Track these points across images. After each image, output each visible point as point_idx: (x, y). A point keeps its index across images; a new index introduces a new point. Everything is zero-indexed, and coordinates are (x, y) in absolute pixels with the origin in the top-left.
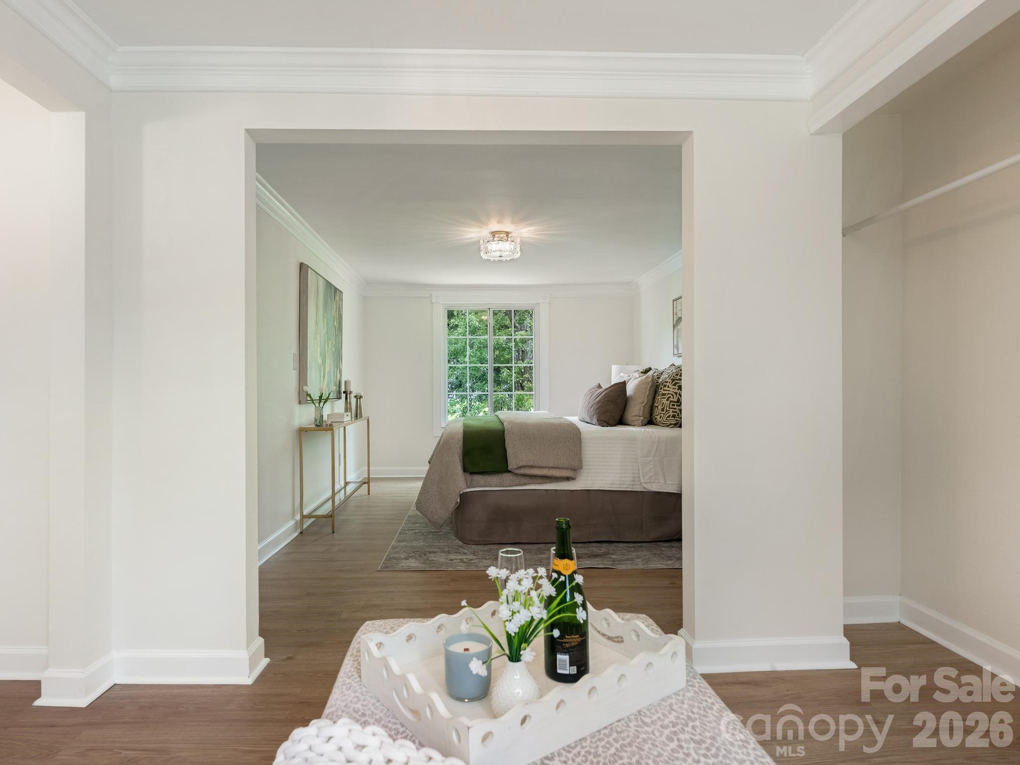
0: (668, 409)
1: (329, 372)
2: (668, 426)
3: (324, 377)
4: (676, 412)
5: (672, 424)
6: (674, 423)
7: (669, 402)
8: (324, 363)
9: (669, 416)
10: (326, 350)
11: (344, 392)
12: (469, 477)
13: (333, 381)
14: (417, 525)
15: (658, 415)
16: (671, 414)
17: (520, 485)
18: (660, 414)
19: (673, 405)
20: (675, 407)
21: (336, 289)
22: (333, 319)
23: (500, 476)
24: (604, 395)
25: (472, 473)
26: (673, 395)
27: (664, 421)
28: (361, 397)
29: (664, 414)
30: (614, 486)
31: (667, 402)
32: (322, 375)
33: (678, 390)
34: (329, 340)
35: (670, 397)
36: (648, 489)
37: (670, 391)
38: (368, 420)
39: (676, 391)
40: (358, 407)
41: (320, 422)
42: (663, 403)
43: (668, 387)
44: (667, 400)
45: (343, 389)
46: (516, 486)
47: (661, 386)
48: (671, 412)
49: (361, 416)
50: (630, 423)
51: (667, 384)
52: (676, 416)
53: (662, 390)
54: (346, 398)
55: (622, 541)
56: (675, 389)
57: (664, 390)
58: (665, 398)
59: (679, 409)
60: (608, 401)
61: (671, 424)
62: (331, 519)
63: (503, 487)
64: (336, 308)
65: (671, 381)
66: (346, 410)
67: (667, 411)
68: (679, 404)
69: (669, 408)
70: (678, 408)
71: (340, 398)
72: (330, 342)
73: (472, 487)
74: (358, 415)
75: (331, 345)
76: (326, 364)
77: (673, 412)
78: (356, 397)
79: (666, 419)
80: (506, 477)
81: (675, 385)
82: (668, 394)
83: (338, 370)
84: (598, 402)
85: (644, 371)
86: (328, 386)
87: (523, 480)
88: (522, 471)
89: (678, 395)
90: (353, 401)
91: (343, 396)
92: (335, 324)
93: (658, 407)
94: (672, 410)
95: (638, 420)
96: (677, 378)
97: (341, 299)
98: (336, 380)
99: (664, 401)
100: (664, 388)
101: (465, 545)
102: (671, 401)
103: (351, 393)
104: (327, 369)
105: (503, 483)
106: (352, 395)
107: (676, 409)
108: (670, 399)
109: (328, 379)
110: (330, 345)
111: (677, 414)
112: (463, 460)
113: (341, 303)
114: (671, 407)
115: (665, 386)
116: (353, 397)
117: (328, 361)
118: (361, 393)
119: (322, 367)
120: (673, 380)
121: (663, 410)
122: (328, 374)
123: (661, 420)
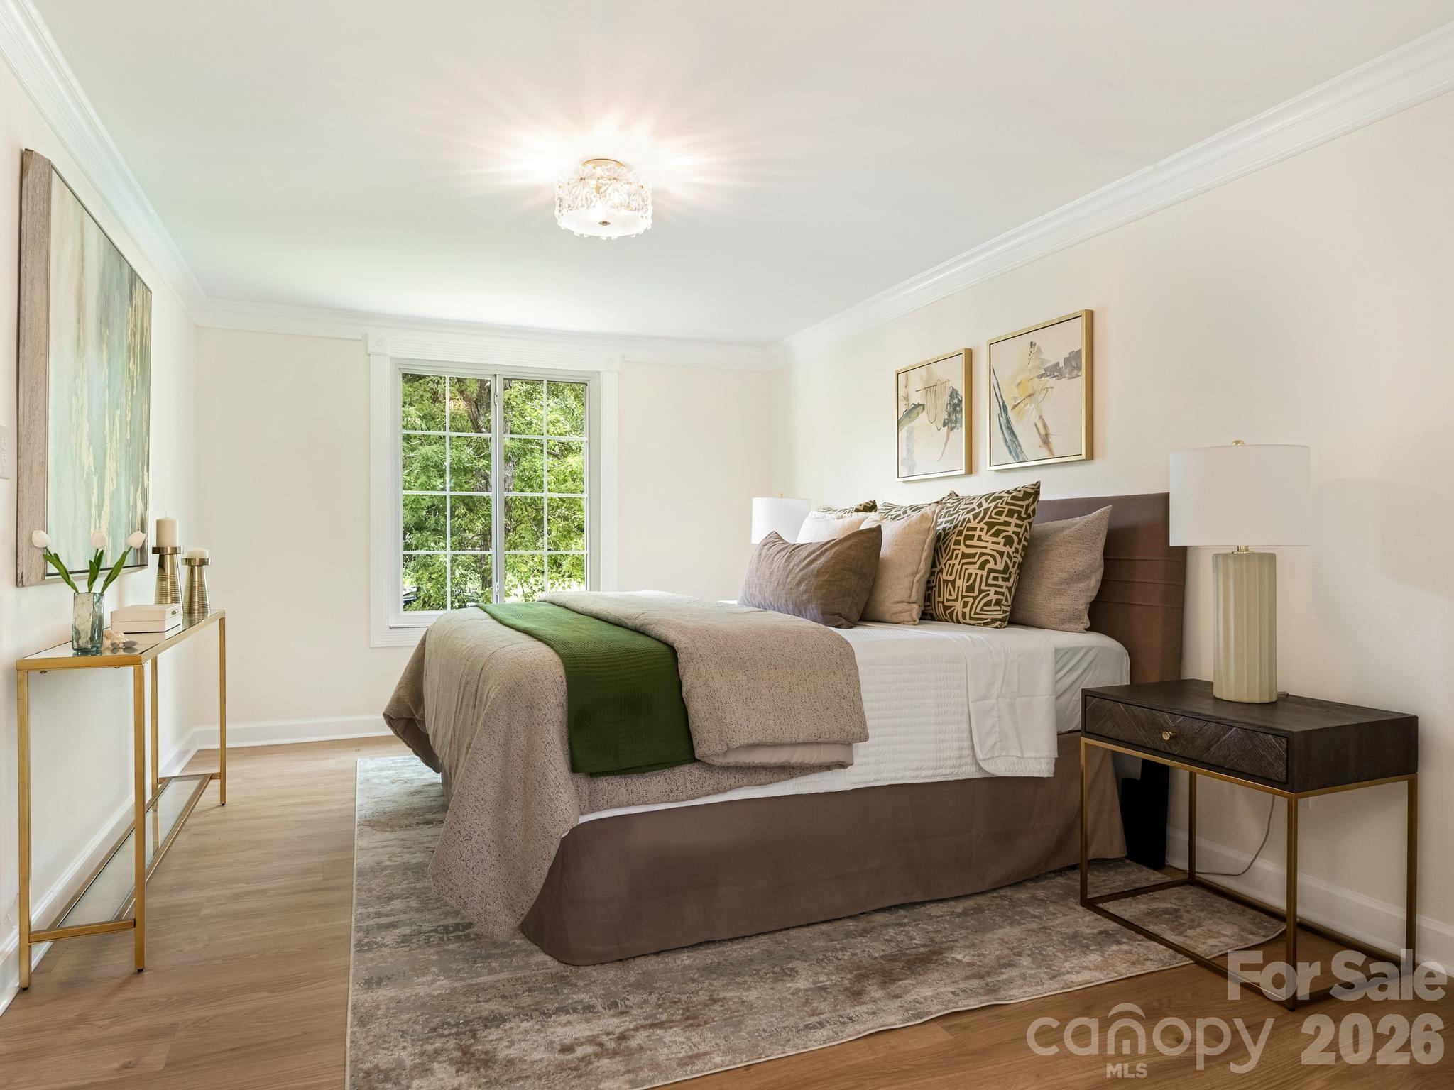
0: (983, 587)
1: (116, 493)
2: (985, 624)
3: (100, 508)
4: (1002, 594)
5: (997, 620)
6: (1000, 617)
7: (985, 573)
8: (101, 468)
9: (988, 603)
10: (107, 432)
11: (155, 551)
12: (584, 783)
13: (124, 520)
14: (397, 904)
15: (956, 600)
16: (993, 597)
17: (718, 792)
18: (963, 597)
19: (995, 579)
20: (1000, 582)
21: (134, 277)
22: (125, 354)
23: (668, 773)
24: (832, 558)
25: (593, 775)
26: (993, 557)
27: (975, 613)
28: (203, 562)
29: (974, 598)
30: (924, 773)
31: (980, 572)
32: (95, 500)
33: (1005, 545)
34: (117, 408)
35: (987, 562)
36: (991, 774)
37: (986, 548)
38: (222, 621)
39: (1001, 548)
40: (196, 589)
41: (92, 639)
42: (970, 575)
43: (980, 539)
44: (982, 567)
45: (152, 543)
46: (708, 794)
47: (954, 537)
48: (992, 593)
49: (204, 612)
50: (887, 617)
51: (977, 533)
52: (1004, 602)
53: (962, 547)
54: (162, 565)
55: (934, 898)
56: (998, 543)
57: (967, 546)
58: (975, 563)
59: (1007, 587)
60: (844, 569)
61: (994, 621)
62: (132, 931)
63: (676, 801)
64: (135, 326)
65: (986, 527)
66: (162, 596)
67: (981, 591)
68: (1007, 576)
69: (987, 585)
70: (1005, 584)
71: (142, 565)
72: (118, 412)
73: (593, 811)
74: (194, 610)
75: (121, 423)
76: (107, 471)
77: (996, 593)
78: (188, 561)
79: (982, 610)
80: (686, 776)
81: (996, 534)
82: (982, 554)
83: (139, 493)
84: (820, 572)
85: (862, 508)
86: (112, 532)
87: (726, 779)
88: (731, 759)
89: (1005, 558)
90: (182, 572)
91: (153, 560)
92: (132, 366)
93: (953, 583)
94: (993, 589)
95: (906, 611)
96: (1002, 521)
97: (147, 308)
98: (134, 517)
99: (973, 569)
100: (968, 542)
101: (567, 971)
102: (990, 571)
103: (175, 551)
104: (109, 487)
105: (676, 792)
106: (179, 557)
107: (1001, 587)
108: (988, 566)
109: (112, 514)
110: (117, 419)
111: (1004, 598)
112: (569, 739)
113: (146, 317)
114: (990, 581)
115: (971, 537)
116: (179, 561)
117: (111, 464)
118: (203, 553)
119: (95, 479)
120: (990, 525)
121: (970, 589)
122: (112, 499)
123: (967, 610)
